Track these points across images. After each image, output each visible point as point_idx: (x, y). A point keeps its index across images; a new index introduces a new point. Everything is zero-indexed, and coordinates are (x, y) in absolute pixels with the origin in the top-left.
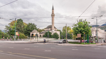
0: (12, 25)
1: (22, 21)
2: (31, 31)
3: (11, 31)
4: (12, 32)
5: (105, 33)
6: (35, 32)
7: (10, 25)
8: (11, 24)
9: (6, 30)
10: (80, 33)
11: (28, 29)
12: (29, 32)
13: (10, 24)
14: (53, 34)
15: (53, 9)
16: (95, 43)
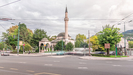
0: (11, 32)
1: (25, 26)
2: (40, 40)
3: (10, 40)
4: (12, 41)
5: (128, 43)
6: (46, 41)
7: (8, 32)
8: (11, 30)
9: (3, 38)
10: (108, 42)
11: (36, 37)
12: (37, 40)
13: (9, 30)
14: (66, 43)
15: (66, 12)
16: (124, 55)
